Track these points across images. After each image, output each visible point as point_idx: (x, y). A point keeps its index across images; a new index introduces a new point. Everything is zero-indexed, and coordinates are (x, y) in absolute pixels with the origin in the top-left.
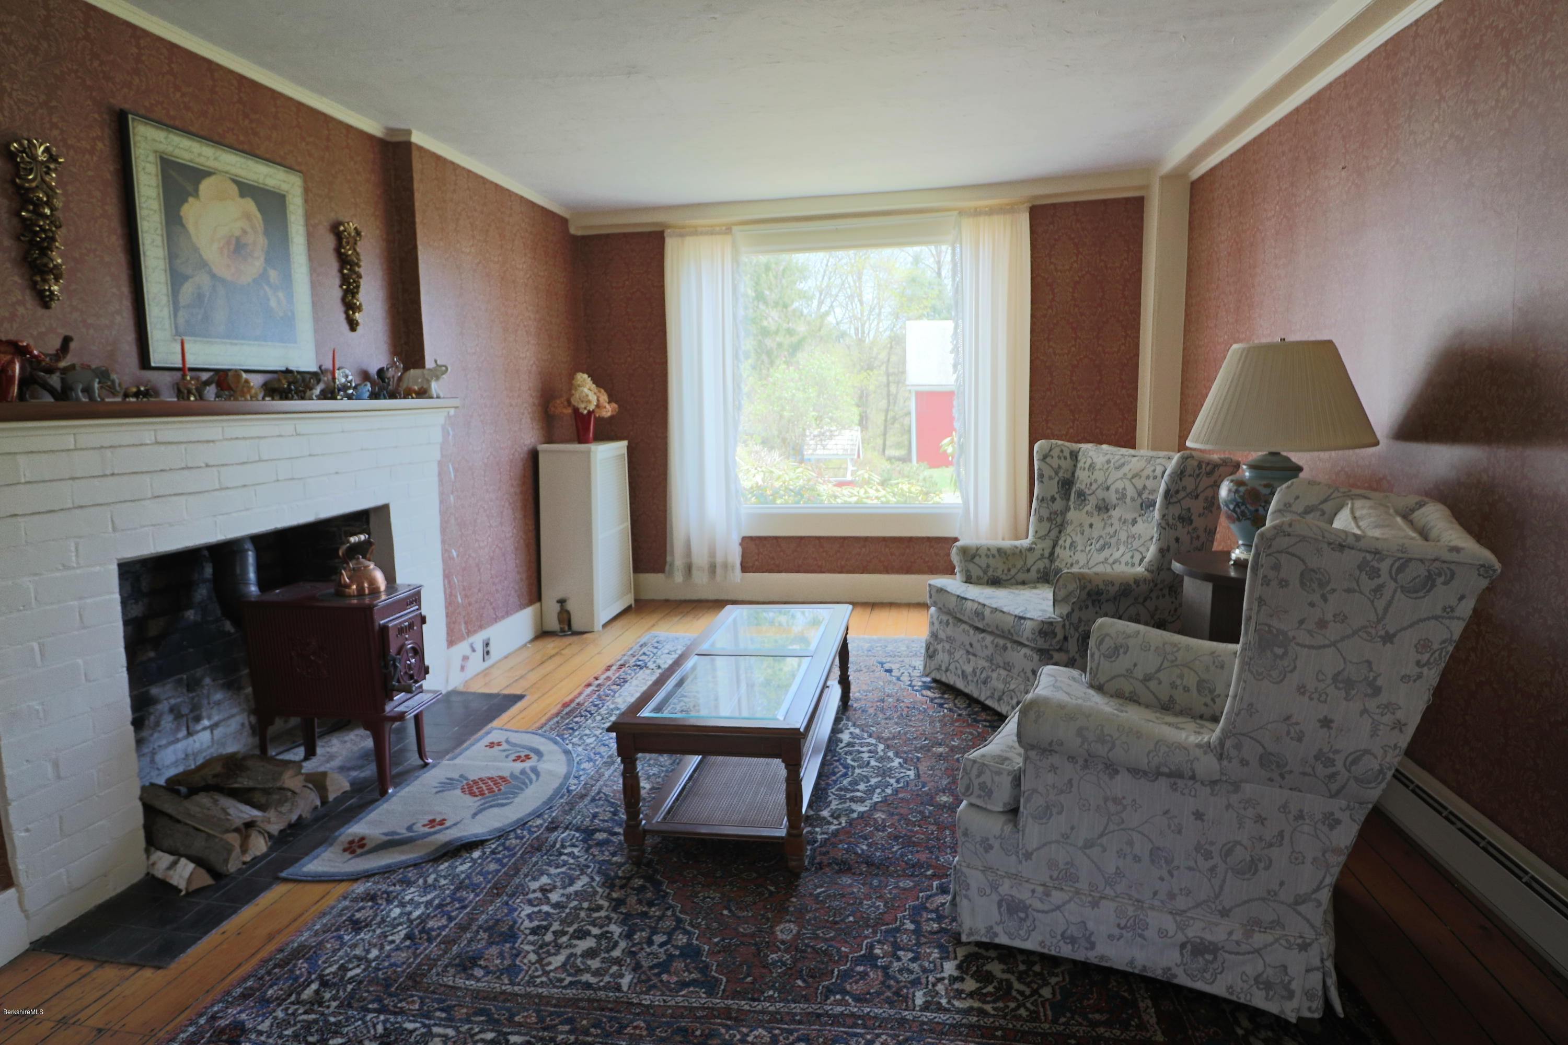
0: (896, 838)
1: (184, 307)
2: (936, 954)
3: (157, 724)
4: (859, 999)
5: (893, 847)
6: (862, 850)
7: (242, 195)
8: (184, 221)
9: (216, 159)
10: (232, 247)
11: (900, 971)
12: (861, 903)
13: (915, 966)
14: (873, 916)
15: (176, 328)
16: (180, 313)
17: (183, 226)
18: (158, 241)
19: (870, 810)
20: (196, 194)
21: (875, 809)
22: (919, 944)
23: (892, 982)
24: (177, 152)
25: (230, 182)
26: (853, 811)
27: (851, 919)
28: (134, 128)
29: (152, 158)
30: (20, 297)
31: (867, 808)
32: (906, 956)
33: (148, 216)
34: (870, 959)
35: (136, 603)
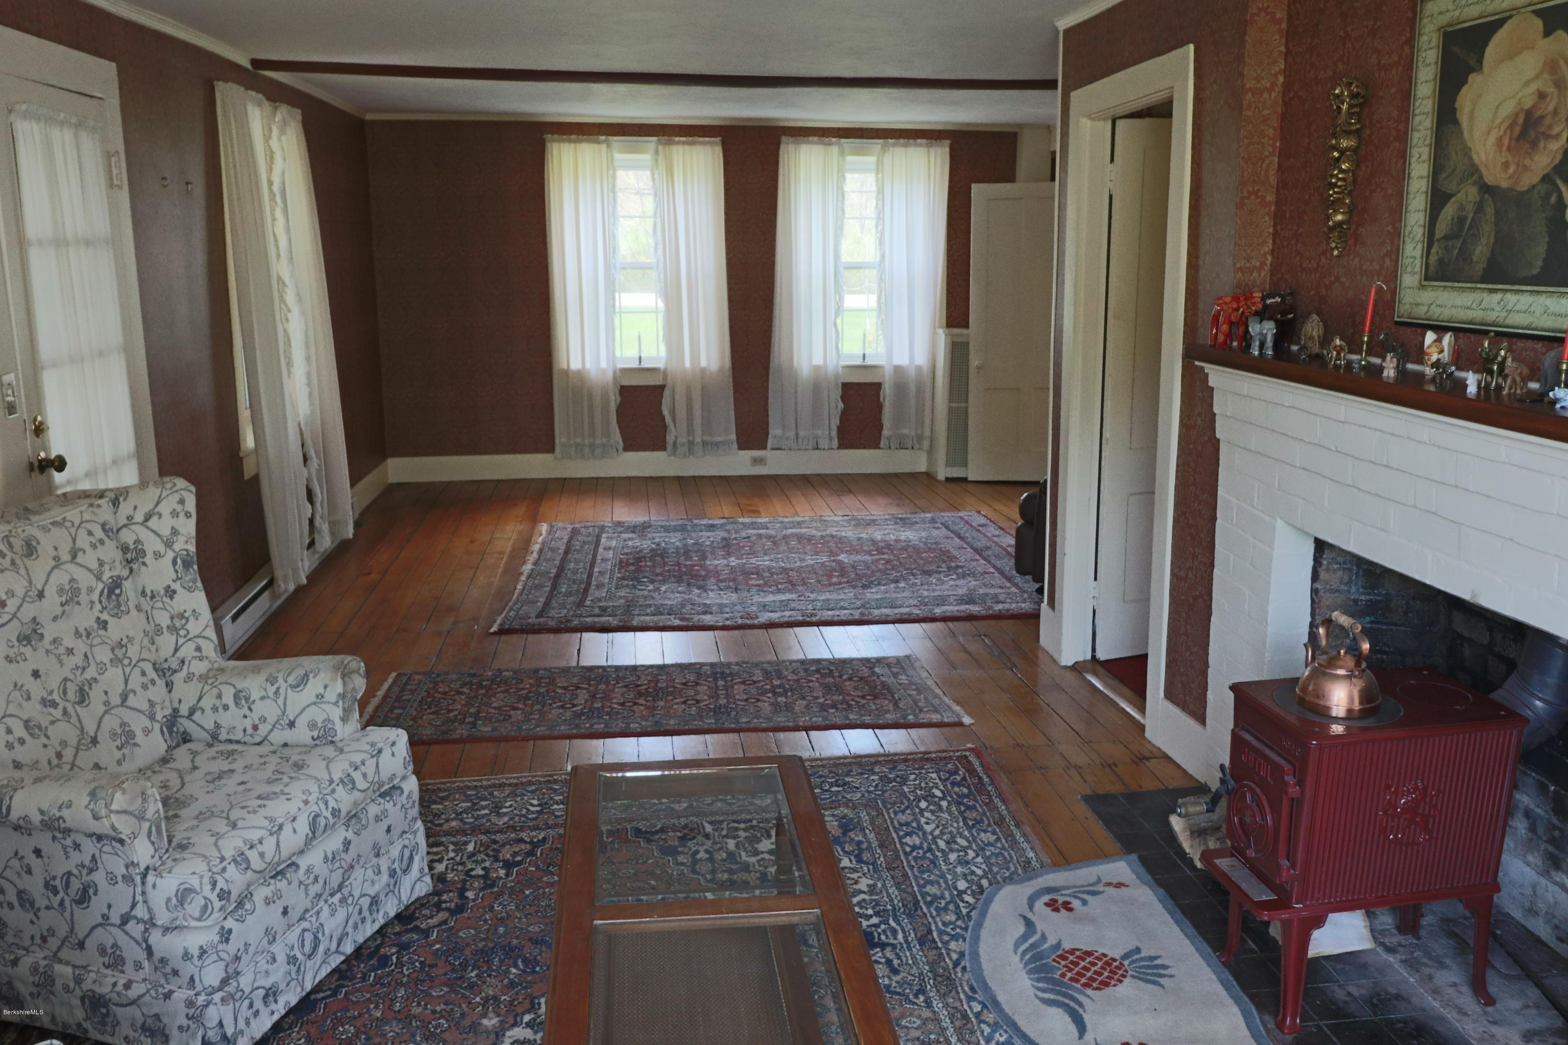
0: (471, 986)
1: (1438, 240)
2: (450, 876)
4: (521, 841)
5: (477, 975)
6: (516, 966)
7: (1547, 32)
8: (1459, 114)
10: (1518, 131)
11: (483, 861)
12: (517, 907)
13: (469, 866)
14: (506, 897)
15: (1427, 265)
16: (1434, 249)
19: (504, 1030)
20: (1480, 64)
21: (497, 1034)
22: (464, 881)
23: (491, 853)
24: (1465, 14)
25: (1534, 16)
26: (528, 1025)
27: (527, 892)
28: (1421, 12)
31: (508, 1033)
32: (479, 871)
34: (508, 865)
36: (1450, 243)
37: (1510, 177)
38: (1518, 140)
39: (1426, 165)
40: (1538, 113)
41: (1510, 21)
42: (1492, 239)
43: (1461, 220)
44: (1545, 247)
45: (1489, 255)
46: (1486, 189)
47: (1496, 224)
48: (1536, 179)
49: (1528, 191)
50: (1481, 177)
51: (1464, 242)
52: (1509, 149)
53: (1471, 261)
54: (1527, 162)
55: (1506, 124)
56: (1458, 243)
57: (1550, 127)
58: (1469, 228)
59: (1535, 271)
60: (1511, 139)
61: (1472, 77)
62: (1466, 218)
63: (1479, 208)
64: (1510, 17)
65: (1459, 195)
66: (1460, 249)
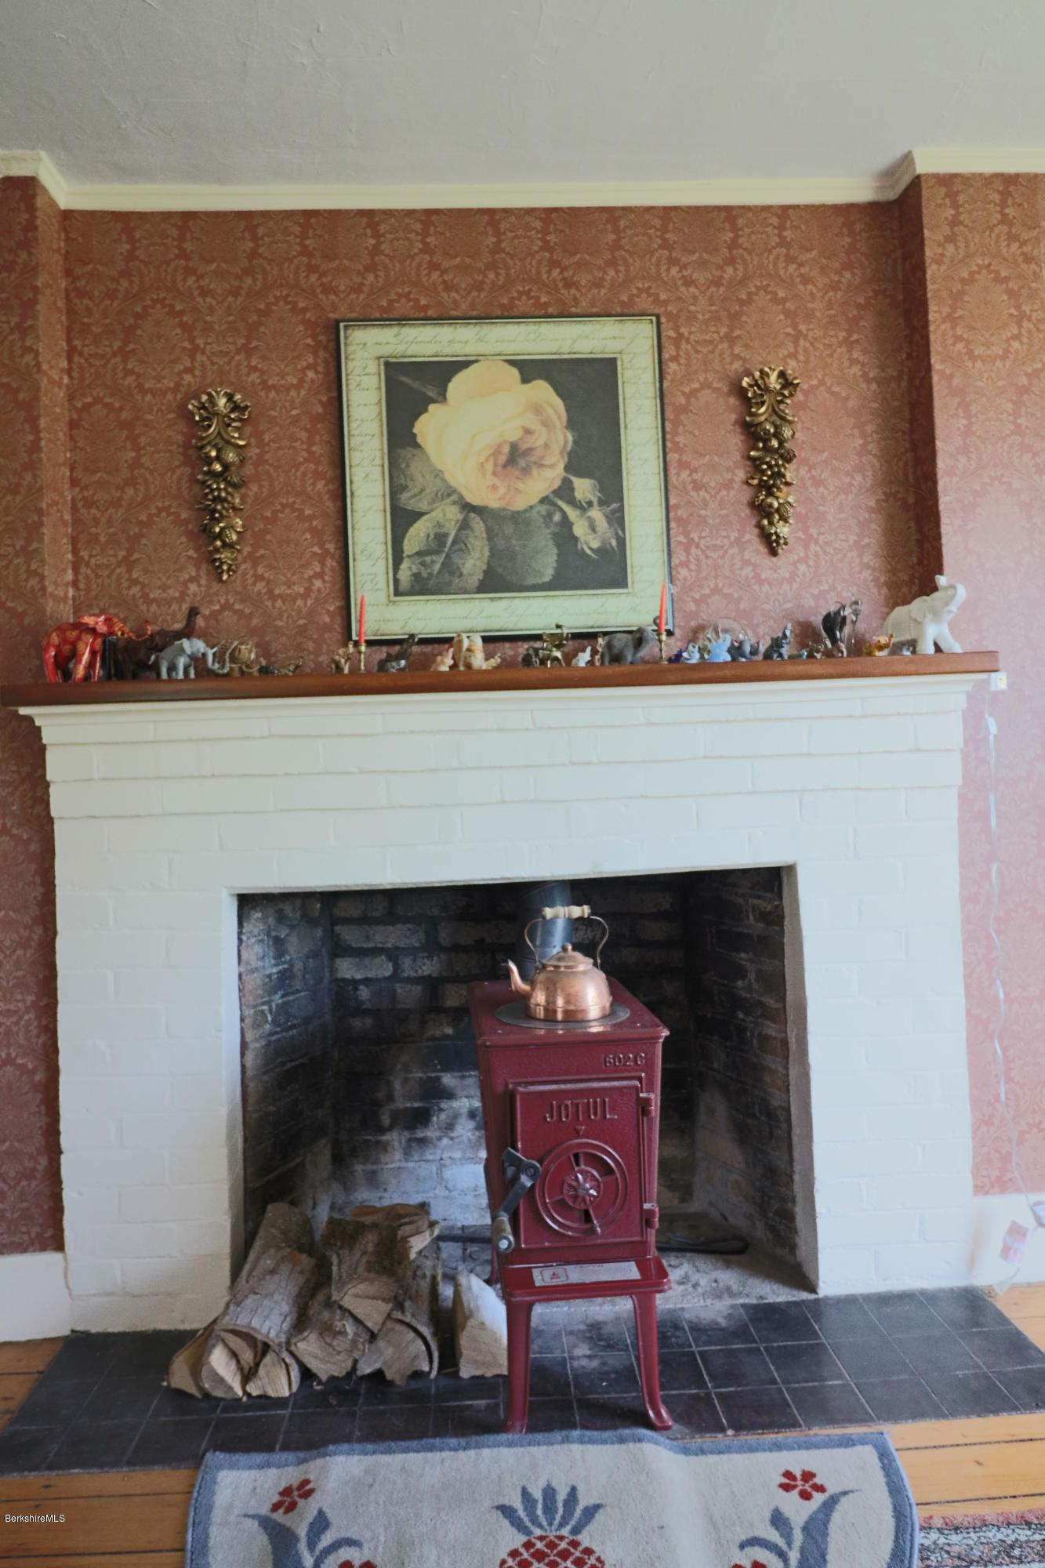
1: (408, 556)
3: (450, 1126)
7: (525, 380)
8: (419, 440)
9: (480, 340)
10: (503, 459)
15: (396, 581)
16: (405, 565)
17: (417, 446)
18: (376, 473)
20: (442, 397)
24: (413, 349)
25: (506, 365)
28: (346, 338)
29: (372, 367)
30: (193, 573)
33: (362, 443)
35: (430, 957)
36: (428, 559)
37: (500, 499)
38: (505, 466)
39: (379, 484)
40: (525, 446)
41: (476, 365)
42: (487, 553)
43: (441, 538)
44: (555, 558)
45: (485, 567)
46: (468, 508)
47: (490, 539)
48: (534, 500)
49: (526, 511)
50: (461, 497)
51: (447, 556)
52: (494, 474)
53: (461, 575)
54: (520, 485)
55: (491, 451)
56: (439, 559)
57: (542, 458)
58: (454, 542)
59: (547, 579)
60: (495, 465)
61: (432, 407)
62: (446, 535)
63: (464, 525)
64: (477, 361)
65: (433, 514)
66: (443, 564)
